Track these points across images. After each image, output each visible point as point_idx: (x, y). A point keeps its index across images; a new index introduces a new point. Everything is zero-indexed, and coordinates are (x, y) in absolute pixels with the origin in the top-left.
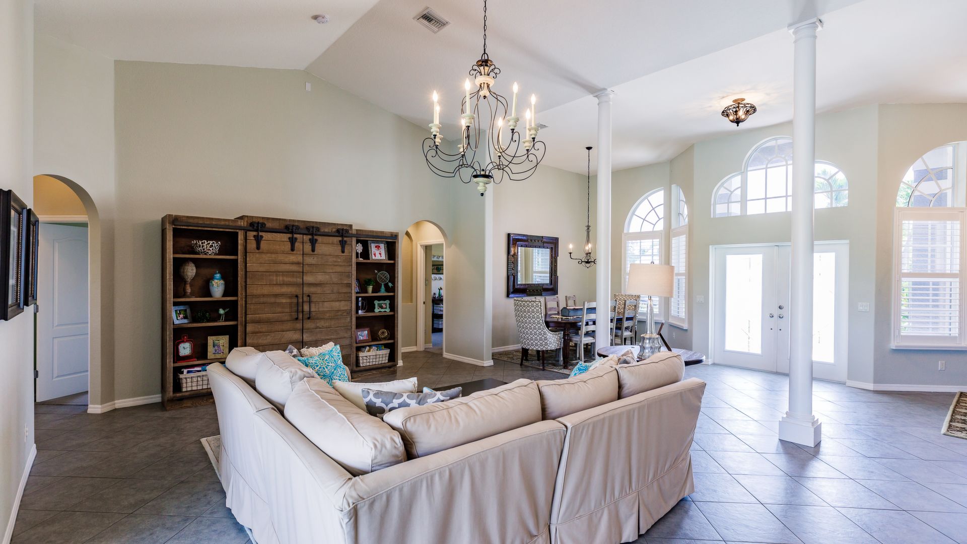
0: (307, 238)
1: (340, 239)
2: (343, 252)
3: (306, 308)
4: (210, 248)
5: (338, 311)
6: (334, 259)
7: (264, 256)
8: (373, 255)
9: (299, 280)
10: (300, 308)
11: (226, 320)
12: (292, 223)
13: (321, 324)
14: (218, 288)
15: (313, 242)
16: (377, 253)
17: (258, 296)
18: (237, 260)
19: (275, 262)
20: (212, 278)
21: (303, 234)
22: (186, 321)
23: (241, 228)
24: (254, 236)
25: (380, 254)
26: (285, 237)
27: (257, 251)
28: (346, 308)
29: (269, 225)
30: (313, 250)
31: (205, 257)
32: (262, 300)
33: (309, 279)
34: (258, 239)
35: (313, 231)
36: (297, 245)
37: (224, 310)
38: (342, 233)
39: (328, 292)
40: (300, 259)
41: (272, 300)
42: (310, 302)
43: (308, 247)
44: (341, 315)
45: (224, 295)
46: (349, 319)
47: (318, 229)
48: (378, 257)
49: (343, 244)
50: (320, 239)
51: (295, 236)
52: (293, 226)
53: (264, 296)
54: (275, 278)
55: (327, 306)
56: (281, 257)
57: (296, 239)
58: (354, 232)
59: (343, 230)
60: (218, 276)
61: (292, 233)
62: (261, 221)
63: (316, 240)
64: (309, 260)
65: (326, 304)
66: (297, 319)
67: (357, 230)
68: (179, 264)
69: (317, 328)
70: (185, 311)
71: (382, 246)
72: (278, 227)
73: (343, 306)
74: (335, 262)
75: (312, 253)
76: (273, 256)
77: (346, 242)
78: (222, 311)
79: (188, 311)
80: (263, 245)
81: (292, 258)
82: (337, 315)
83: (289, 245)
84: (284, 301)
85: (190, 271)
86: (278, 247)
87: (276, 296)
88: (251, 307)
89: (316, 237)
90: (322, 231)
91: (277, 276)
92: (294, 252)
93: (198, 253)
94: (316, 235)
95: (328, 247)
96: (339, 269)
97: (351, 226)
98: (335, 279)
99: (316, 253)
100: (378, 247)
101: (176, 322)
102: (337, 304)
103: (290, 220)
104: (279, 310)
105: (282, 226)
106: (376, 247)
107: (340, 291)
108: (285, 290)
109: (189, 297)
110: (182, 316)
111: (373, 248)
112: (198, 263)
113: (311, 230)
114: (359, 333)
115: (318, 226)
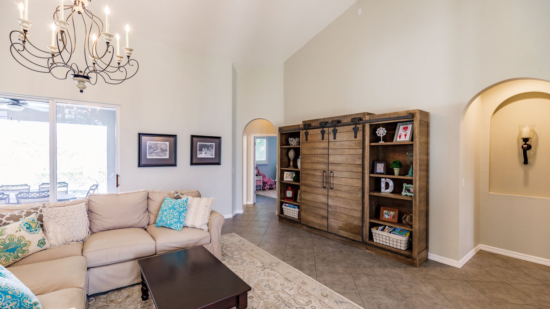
0: (331, 129)
1: (353, 126)
2: (356, 137)
3: (330, 180)
5: (352, 186)
6: (348, 144)
7: (309, 144)
8: (398, 137)
9: (327, 160)
10: (327, 180)
13: (339, 194)
16: (403, 134)
17: (306, 169)
18: (301, 147)
19: (314, 148)
20: (299, 158)
21: (329, 127)
23: (301, 129)
24: (306, 133)
25: (405, 135)
26: (319, 131)
27: (306, 142)
28: (357, 185)
29: (313, 124)
30: (335, 138)
32: (308, 172)
33: (332, 159)
36: (325, 135)
38: (356, 121)
39: (345, 170)
40: (327, 145)
41: (312, 173)
42: (332, 177)
43: (331, 136)
47: (338, 122)
48: (403, 139)
49: (357, 130)
51: (325, 129)
52: (324, 122)
53: (310, 169)
55: (343, 181)
56: (318, 145)
58: (367, 119)
59: (357, 118)
61: (322, 127)
63: (337, 130)
64: (331, 145)
65: (342, 179)
66: (325, 187)
68: (284, 151)
71: (410, 126)
72: (317, 125)
73: (355, 183)
75: (334, 140)
76: (314, 144)
77: (359, 128)
80: (309, 137)
81: (323, 145)
82: (350, 190)
83: (321, 136)
84: (318, 174)
86: (316, 138)
87: (315, 170)
88: (303, 175)
89: (337, 128)
90: (342, 122)
91: (315, 157)
92: (324, 141)
94: (338, 126)
95: (345, 135)
96: (352, 152)
97: (364, 114)
98: (350, 160)
99: (336, 140)
100: (405, 129)
103: (322, 119)
104: (316, 180)
110: (289, 177)
111: (400, 130)
113: (334, 123)
114: (385, 211)
115: (339, 119)
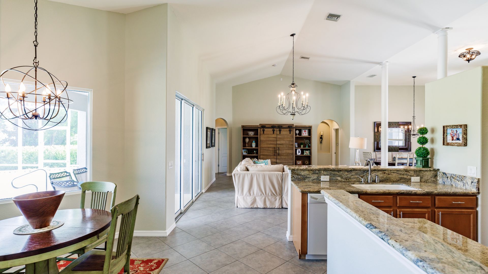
0: (278, 129)
1: (289, 129)
2: (290, 133)
3: (278, 152)
4: (251, 134)
5: (288, 153)
6: (287, 136)
7: (265, 135)
8: (303, 134)
9: (276, 143)
10: (276, 152)
11: (256, 154)
12: (273, 125)
13: (283, 157)
14: (254, 145)
15: (280, 131)
16: (305, 133)
17: (263, 147)
18: (258, 137)
19: (268, 137)
20: (253, 142)
21: (277, 128)
22: (246, 154)
23: (259, 128)
24: (263, 130)
25: (306, 134)
26: (271, 129)
27: (263, 134)
28: (291, 152)
29: (267, 126)
30: (280, 133)
31: (250, 136)
32: (265, 149)
33: (278, 142)
34: (264, 131)
35: (280, 127)
36: (275, 132)
37: (255, 151)
38: (290, 127)
39: (285, 147)
40: (276, 136)
41: (267, 149)
42: (279, 150)
43: (278, 132)
44: (290, 155)
45: (256, 147)
46: (292, 156)
47: (282, 126)
48: (305, 135)
49: (290, 131)
50: (282, 129)
51: (274, 129)
52: (273, 126)
53: (265, 147)
54: (268, 142)
55: (284, 151)
56: (270, 136)
57: (275, 130)
58: (294, 127)
59: (290, 126)
60: (254, 141)
61: (273, 128)
62: (264, 125)
63: (281, 130)
64: (278, 136)
65: (284, 150)
66: (275, 155)
67: (295, 126)
68: (244, 139)
69: (281, 158)
70: (246, 151)
71: (307, 131)
72: (269, 127)
73: (290, 152)
74: (287, 137)
75: (280, 134)
76: (268, 135)
77: (291, 130)
78: (255, 152)
79: (247, 151)
80: (265, 132)
81: (274, 136)
82: (288, 155)
83: (272, 132)
84: (271, 149)
85: (247, 140)
86: (269, 133)
87: (268, 147)
88: (262, 151)
89: (281, 129)
90: (283, 127)
91: (269, 141)
92: (274, 134)
93: (248, 135)
94: (281, 128)
95: (285, 132)
96: (289, 139)
97: (293, 125)
98: (287, 142)
99: (281, 134)
100: (305, 131)
101: (244, 154)
102: (288, 151)
103: (273, 124)
104: (269, 152)
105: (271, 126)
106: (304, 131)
107: (289, 147)
108: (271, 146)
109: (247, 147)
110: (245, 152)
111: (303, 132)
112: (249, 138)
113: (279, 127)
114: (298, 162)
115: (282, 125)
